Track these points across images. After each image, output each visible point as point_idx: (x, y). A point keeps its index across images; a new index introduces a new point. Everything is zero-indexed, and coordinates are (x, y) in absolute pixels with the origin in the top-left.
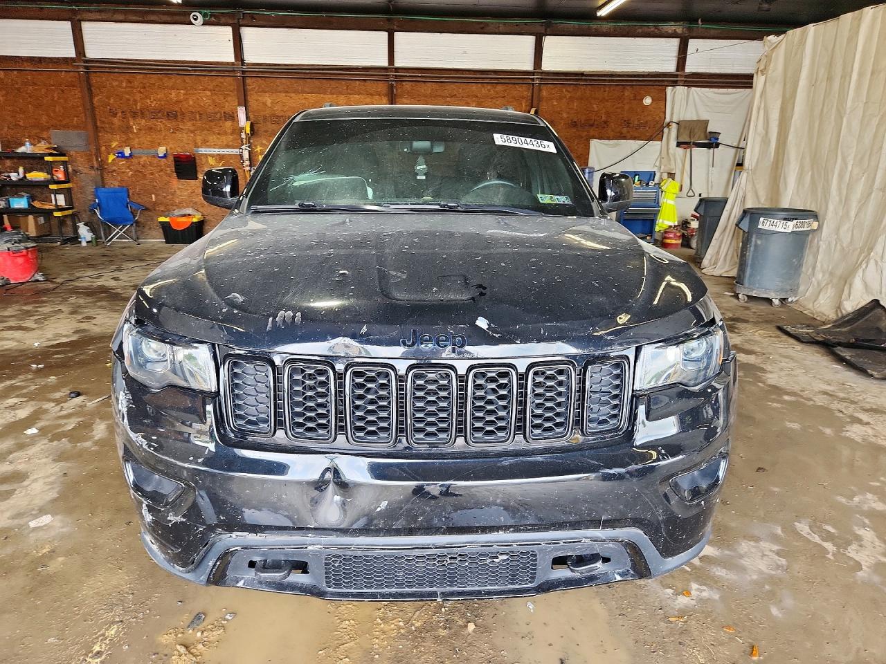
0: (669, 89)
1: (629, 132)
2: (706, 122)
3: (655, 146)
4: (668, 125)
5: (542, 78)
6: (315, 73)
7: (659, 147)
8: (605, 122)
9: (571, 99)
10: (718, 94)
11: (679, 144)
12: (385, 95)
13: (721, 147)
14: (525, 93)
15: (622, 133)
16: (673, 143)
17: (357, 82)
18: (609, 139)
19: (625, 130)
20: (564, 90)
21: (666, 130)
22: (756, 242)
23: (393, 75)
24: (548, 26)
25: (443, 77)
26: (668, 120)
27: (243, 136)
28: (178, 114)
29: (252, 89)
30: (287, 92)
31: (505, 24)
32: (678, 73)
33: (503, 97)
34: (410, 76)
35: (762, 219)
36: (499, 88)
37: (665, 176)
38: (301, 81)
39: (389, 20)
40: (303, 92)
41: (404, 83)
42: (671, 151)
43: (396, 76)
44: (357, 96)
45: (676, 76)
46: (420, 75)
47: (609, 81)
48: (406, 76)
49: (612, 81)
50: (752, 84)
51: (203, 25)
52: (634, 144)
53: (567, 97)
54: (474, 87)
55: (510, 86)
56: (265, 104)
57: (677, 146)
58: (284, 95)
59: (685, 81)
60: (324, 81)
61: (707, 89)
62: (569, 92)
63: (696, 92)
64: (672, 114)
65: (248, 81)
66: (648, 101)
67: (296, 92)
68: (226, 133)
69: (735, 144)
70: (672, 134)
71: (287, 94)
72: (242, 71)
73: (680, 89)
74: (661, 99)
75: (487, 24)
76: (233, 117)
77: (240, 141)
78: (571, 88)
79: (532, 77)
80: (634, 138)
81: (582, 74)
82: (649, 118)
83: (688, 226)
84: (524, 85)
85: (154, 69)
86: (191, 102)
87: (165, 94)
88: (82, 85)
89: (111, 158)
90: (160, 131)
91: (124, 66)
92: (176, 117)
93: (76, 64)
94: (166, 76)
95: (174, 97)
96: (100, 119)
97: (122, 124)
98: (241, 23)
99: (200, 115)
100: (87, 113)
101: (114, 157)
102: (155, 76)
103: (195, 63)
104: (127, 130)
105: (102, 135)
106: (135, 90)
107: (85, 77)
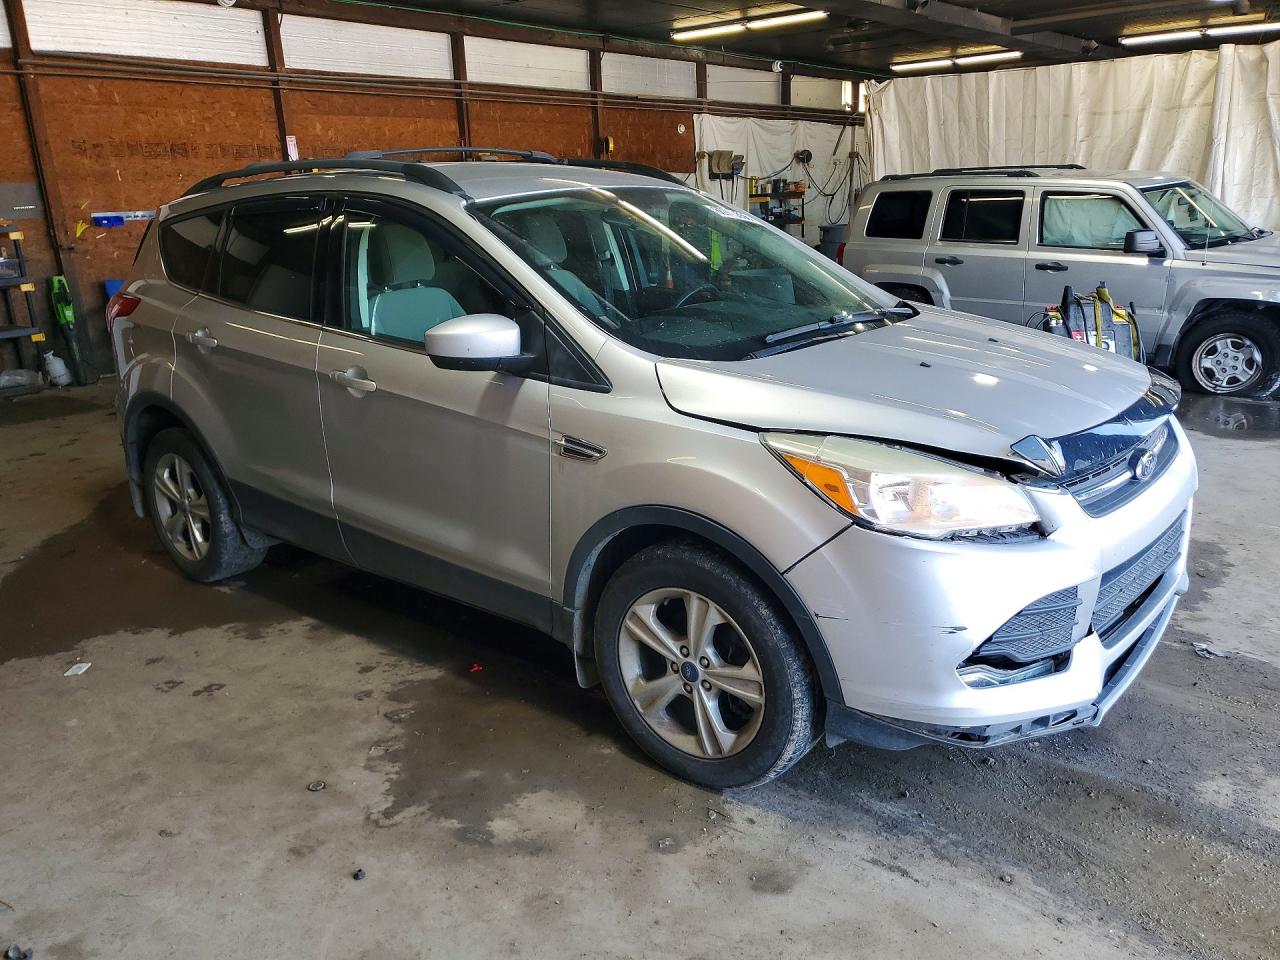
0: (695, 117)
2: (732, 152)
4: (700, 156)
5: (604, 102)
6: (383, 88)
8: (653, 153)
9: (625, 126)
10: (729, 123)
11: (713, 176)
12: (453, 118)
14: (586, 118)
16: (707, 176)
20: (618, 116)
21: (697, 162)
23: (467, 93)
24: (605, 40)
25: (510, 97)
26: (698, 150)
28: (189, 148)
30: (340, 114)
31: (569, 35)
32: (700, 100)
33: (567, 123)
36: (564, 112)
38: (356, 98)
39: (460, 20)
42: (705, 184)
43: (470, 93)
45: (699, 103)
49: (654, 106)
51: (235, 6)
54: (541, 110)
55: (573, 109)
57: (711, 178)
58: (336, 117)
59: (709, 109)
60: (384, 98)
61: (719, 117)
62: (621, 117)
63: (713, 121)
64: (701, 144)
66: (682, 129)
67: (351, 114)
70: (704, 166)
72: (287, 81)
73: (706, 117)
74: (690, 127)
75: (553, 33)
76: (270, 152)
79: (593, 99)
81: (636, 98)
82: (684, 148)
84: (586, 109)
85: (150, 73)
86: (208, 129)
87: (166, 115)
88: (32, 97)
89: (80, 229)
90: (161, 178)
91: (99, 66)
92: (185, 154)
93: (19, 61)
94: (166, 85)
95: (181, 120)
96: (58, 159)
97: (96, 167)
98: (285, 8)
99: (223, 149)
100: (43, 150)
101: (85, 226)
102: (148, 85)
103: (215, 65)
104: (105, 177)
105: (62, 188)
106: (115, 108)
107: (35, 82)
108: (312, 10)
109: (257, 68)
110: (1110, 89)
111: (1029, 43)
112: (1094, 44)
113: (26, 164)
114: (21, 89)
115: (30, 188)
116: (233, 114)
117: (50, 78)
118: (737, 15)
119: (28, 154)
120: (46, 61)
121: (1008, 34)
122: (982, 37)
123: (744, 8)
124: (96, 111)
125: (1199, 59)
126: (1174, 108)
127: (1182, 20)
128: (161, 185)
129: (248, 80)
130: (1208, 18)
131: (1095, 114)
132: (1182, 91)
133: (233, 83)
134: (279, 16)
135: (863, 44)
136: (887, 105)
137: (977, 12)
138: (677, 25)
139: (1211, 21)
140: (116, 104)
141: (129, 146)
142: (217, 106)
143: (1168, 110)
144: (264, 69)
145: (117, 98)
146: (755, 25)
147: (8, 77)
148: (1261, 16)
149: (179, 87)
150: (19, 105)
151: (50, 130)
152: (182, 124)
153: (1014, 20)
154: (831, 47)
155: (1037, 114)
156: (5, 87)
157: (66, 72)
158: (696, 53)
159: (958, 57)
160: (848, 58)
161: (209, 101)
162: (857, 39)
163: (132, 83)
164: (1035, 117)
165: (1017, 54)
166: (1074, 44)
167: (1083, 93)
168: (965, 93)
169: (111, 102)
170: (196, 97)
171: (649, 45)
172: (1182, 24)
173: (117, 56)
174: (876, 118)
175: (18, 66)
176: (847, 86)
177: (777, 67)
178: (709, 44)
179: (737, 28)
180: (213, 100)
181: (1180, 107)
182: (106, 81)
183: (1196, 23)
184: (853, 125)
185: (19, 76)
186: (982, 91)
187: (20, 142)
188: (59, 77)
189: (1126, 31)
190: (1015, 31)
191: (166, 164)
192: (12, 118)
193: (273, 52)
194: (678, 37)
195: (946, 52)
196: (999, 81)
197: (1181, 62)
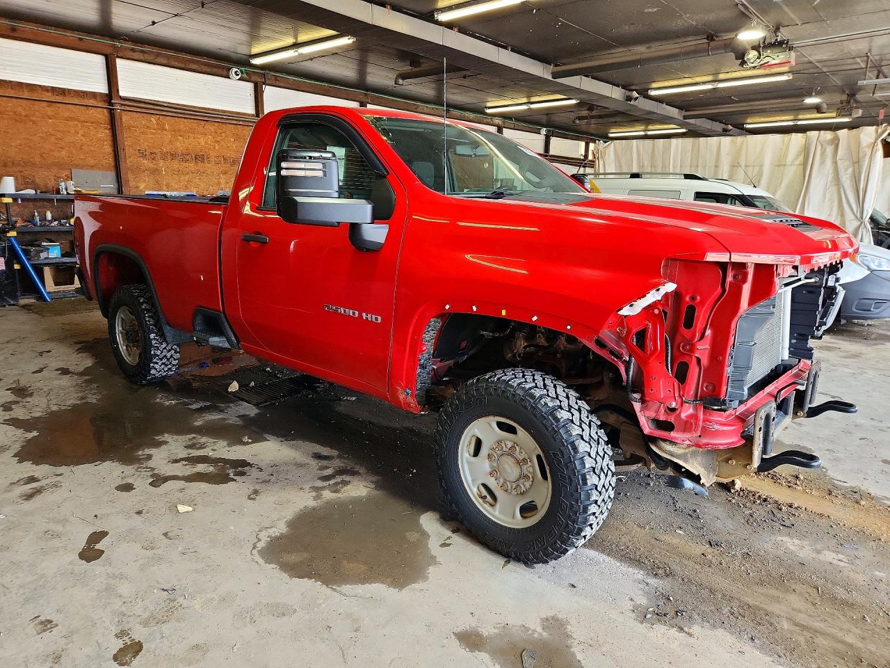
24: (447, 111)
26: (495, 177)
28: (205, 158)
31: (427, 107)
39: (366, 95)
51: (239, 79)
64: (497, 174)
75: (418, 105)
85: (188, 114)
86: (217, 148)
87: (194, 138)
88: (117, 123)
90: (188, 173)
91: (158, 108)
92: (203, 161)
93: (112, 101)
94: (196, 121)
95: (202, 141)
96: (130, 158)
97: (151, 165)
98: (267, 82)
99: (224, 159)
100: (121, 153)
102: (185, 120)
103: (225, 111)
104: (155, 172)
105: (131, 176)
106: (165, 132)
107: (120, 115)
108: (282, 84)
109: (249, 115)
110: (743, 153)
111: (693, 124)
112: (730, 127)
113: (111, 161)
114: (111, 117)
115: (111, 175)
116: (232, 140)
117: (130, 113)
118: (525, 100)
119: (112, 155)
120: (127, 103)
121: (682, 119)
122: (665, 120)
123: (529, 97)
124: (154, 134)
125: (797, 138)
126: (782, 165)
127: (783, 116)
128: (187, 177)
129: (242, 121)
130: (798, 115)
131: (734, 166)
132: (786, 155)
133: (234, 122)
134: (264, 86)
135: (593, 121)
136: (609, 155)
137: (664, 105)
138: (489, 104)
139: (801, 117)
140: (166, 130)
141: (172, 155)
142: (223, 135)
143: (778, 166)
144: (253, 115)
145: (167, 127)
146: (533, 106)
147: (105, 110)
148: (834, 114)
149: (203, 123)
150: (109, 127)
151: (127, 141)
152: (203, 143)
153: (686, 111)
154: (578, 122)
155: (699, 164)
156: (102, 115)
157: (139, 110)
158: (498, 121)
159: (648, 130)
160: (584, 128)
161: (219, 131)
162: (593, 117)
163: (176, 118)
164: (698, 166)
165: (684, 130)
166: (718, 127)
167: (727, 154)
168: (656, 150)
169: (164, 129)
170: (212, 128)
171: (472, 116)
172: (783, 118)
173: (169, 103)
174: (601, 162)
175: (111, 104)
176: (583, 144)
177: (544, 131)
178: (504, 116)
179: (525, 107)
180: (221, 131)
181: (785, 165)
182: (161, 117)
183: (792, 117)
184: (584, 167)
185: (111, 109)
186: (667, 150)
187: (108, 149)
188: (135, 113)
189: (748, 121)
190: (685, 117)
191: (192, 166)
192: (104, 134)
193: (258, 107)
194: (488, 111)
195: (642, 128)
196: (677, 144)
197: (786, 138)
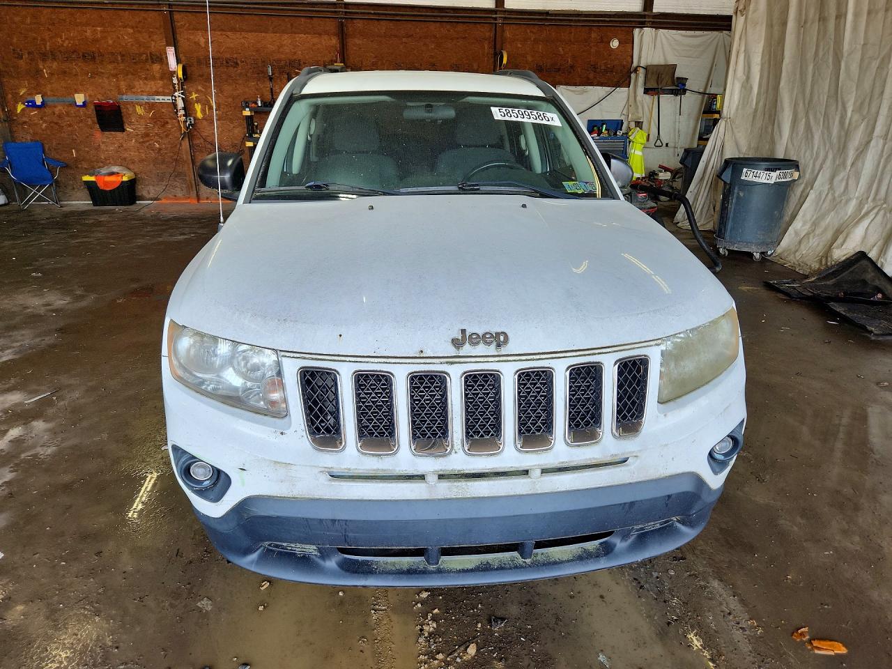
0: (636, 31)
1: (595, 78)
2: (674, 67)
3: (622, 93)
4: (636, 70)
5: (505, 18)
7: (626, 94)
8: (572, 67)
9: (536, 41)
10: (684, 36)
11: (646, 91)
12: (334, 34)
13: (688, 93)
14: (487, 34)
15: (588, 78)
16: (641, 90)
17: (303, 20)
18: (575, 85)
19: (591, 76)
20: (529, 31)
21: (633, 76)
22: (738, 193)
23: (342, 12)
25: (397, 15)
26: (635, 64)
27: (175, 81)
28: (96, 55)
29: (183, 26)
30: (222, 30)
32: (646, 13)
33: (463, 38)
34: (361, 13)
35: (745, 170)
36: (460, 28)
37: (633, 125)
38: (237, 18)
40: (241, 30)
41: (355, 21)
42: (639, 98)
43: (346, 12)
44: (303, 35)
45: (644, 16)
46: (373, 12)
47: (576, 21)
48: (357, 13)
49: (579, 21)
50: (730, 26)
52: (600, 91)
53: (532, 39)
54: (433, 26)
55: (471, 26)
56: (197, 44)
57: (644, 93)
58: (219, 33)
59: (653, 22)
60: (265, 18)
61: (674, 32)
62: (532, 32)
63: (664, 35)
64: (640, 58)
65: (177, 16)
66: (615, 44)
67: (233, 30)
68: (154, 78)
69: (701, 90)
70: (639, 80)
71: (224, 33)
72: (169, 5)
73: (648, 31)
74: (628, 42)
76: (162, 60)
77: (171, 87)
78: (535, 29)
79: (494, 16)
80: (602, 84)
81: (547, 13)
82: (616, 62)
83: (656, 177)
84: (487, 25)
86: (110, 42)
87: (78, 32)
89: (20, 107)
90: (76, 75)
92: (93, 59)
95: (89, 35)
99: (122, 56)
101: (23, 106)
104: (35, 74)
124: (27, 30)
128: (76, 81)
141: (52, 53)
191: (80, 66)
